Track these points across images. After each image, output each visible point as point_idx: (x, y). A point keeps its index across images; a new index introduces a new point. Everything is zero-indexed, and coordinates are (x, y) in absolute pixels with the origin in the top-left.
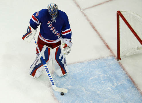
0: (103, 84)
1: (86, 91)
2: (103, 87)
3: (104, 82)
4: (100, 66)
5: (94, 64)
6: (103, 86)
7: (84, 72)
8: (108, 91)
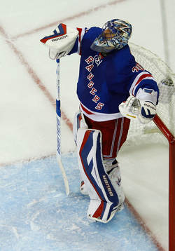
0: (61, 218)
1: (19, 233)
2: (60, 224)
3: (64, 211)
4: (53, 174)
5: (37, 170)
6: (60, 221)
7: (15, 189)
8: (74, 235)
